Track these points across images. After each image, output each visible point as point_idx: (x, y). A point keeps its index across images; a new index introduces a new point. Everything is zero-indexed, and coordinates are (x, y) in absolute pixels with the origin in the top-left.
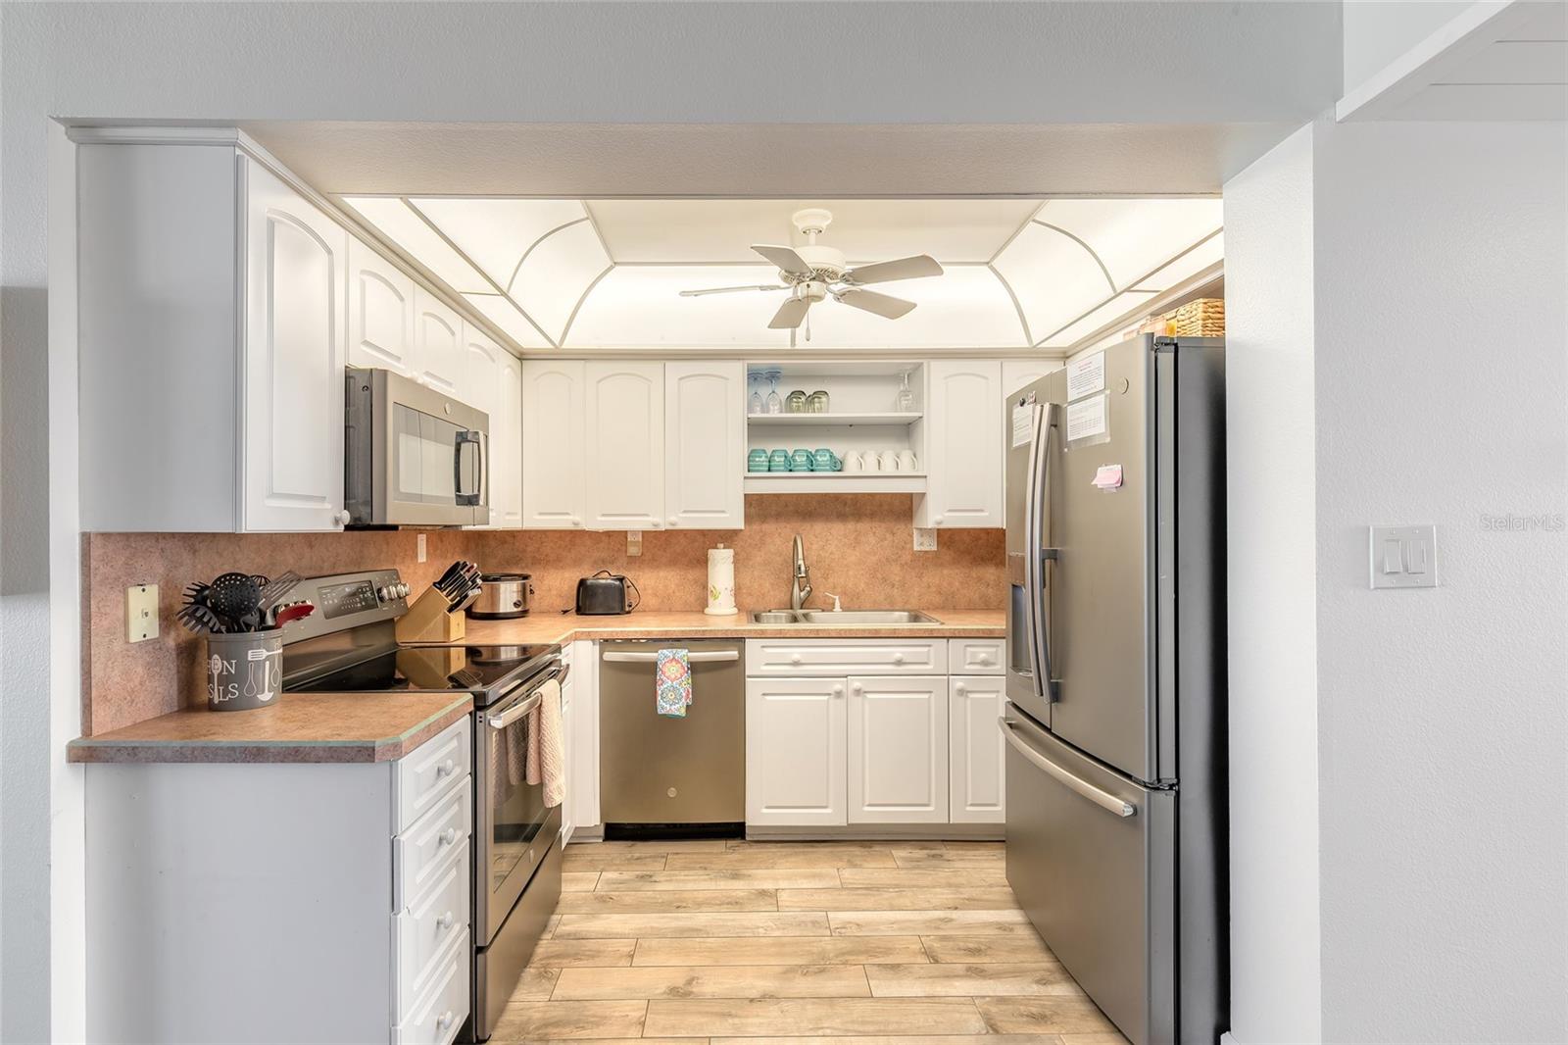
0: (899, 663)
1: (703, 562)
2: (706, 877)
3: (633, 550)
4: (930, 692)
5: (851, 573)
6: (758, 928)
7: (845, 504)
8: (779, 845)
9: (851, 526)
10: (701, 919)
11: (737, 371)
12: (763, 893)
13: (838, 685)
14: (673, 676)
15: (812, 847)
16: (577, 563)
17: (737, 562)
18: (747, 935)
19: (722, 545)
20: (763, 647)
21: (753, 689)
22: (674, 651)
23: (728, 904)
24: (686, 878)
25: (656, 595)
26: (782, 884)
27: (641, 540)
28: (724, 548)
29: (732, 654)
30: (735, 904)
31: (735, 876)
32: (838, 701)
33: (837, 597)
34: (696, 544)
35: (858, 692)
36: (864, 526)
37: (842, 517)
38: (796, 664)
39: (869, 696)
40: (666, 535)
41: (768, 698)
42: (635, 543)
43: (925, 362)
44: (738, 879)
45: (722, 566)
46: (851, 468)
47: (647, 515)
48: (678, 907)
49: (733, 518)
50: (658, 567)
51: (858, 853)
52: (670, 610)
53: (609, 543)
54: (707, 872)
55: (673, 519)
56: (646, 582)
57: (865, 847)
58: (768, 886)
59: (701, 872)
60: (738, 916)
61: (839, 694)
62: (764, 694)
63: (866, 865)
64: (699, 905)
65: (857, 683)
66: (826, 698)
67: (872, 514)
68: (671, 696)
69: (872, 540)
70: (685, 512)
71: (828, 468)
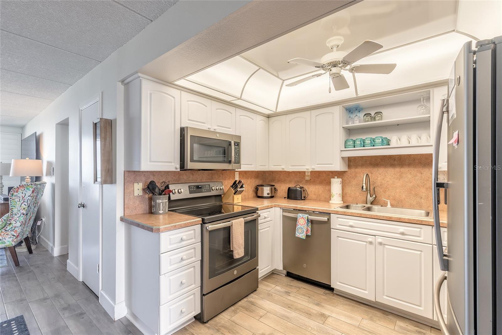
0: (403, 234)
1: (329, 183)
2: (307, 301)
3: (307, 178)
4: (421, 251)
5: (397, 190)
6: (310, 327)
7: (395, 160)
8: (345, 299)
9: (397, 170)
10: (293, 314)
11: (339, 109)
12: (323, 315)
13: (370, 239)
14: (302, 224)
15: (359, 305)
16: (290, 182)
17: (342, 183)
18: (304, 328)
19: (336, 177)
20: (338, 218)
21: (334, 234)
22: (303, 215)
23: (306, 313)
24: (300, 298)
25: (315, 195)
26: (334, 315)
27: (310, 174)
28: (337, 178)
29: (325, 219)
30: (309, 314)
31: (318, 304)
32: (371, 246)
33: (389, 201)
35: (380, 244)
36: (405, 170)
37: (393, 165)
38: (351, 226)
39: (387, 247)
40: (319, 173)
41: (340, 238)
42: (308, 176)
43: (431, 90)
44: (318, 306)
45: (336, 185)
46: (393, 143)
47: (305, 166)
48: (289, 307)
50: (315, 184)
51: (379, 315)
52: (320, 200)
53: (300, 175)
54: (309, 299)
55: (313, 167)
56: (311, 190)
57: (384, 314)
58: (327, 313)
59: (307, 298)
60: (306, 319)
61: (371, 243)
62: (338, 237)
63: (378, 322)
64: (297, 309)
65: (380, 240)
66: (365, 243)
68: (300, 231)
69: (410, 176)
70: (318, 164)
71: (381, 144)
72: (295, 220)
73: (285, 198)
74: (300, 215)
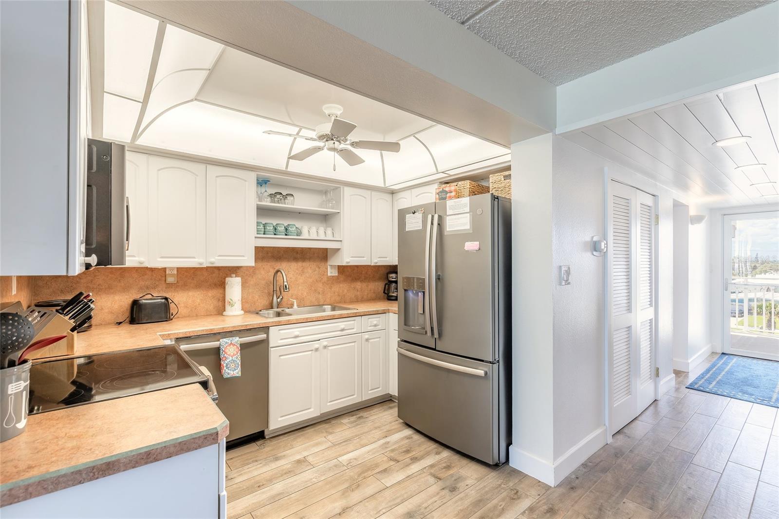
0: (343, 330)
2: (261, 465)
3: (170, 280)
4: (355, 342)
5: (300, 288)
6: (311, 479)
7: (297, 253)
8: (286, 435)
9: (300, 264)
10: (278, 487)
11: (252, 177)
12: (299, 462)
13: (316, 345)
14: (232, 354)
15: (303, 431)
16: (126, 289)
17: (244, 285)
18: (309, 485)
19: (234, 275)
20: (279, 330)
21: (274, 354)
22: (231, 339)
23: (285, 474)
24: (249, 470)
25: (187, 307)
26: (305, 454)
27: (176, 273)
28: (236, 277)
29: (263, 336)
30: (289, 473)
31: (277, 459)
32: (317, 353)
33: (295, 301)
34: (214, 275)
35: (325, 347)
36: (306, 264)
37: (296, 259)
38: (296, 337)
39: (330, 348)
40: (194, 270)
41: (282, 357)
42: (172, 275)
43: (342, 187)
44: (279, 460)
45: (234, 288)
46: (305, 235)
47: (194, 258)
48: (259, 487)
49: (248, 260)
50: (187, 290)
51: (327, 427)
53: (152, 275)
54: (260, 462)
55: (213, 260)
56: (180, 299)
57: (328, 423)
58: (298, 457)
59: (256, 463)
60: (295, 478)
61: (317, 350)
62: (280, 356)
63: (335, 431)
64: (271, 480)
65: (325, 343)
66: (310, 352)
67: (310, 258)
68: (232, 366)
69: (310, 271)
70: (219, 256)
71: (295, 234)
72: (217, 351)
73: (120, 323)
74: (224, 341)
